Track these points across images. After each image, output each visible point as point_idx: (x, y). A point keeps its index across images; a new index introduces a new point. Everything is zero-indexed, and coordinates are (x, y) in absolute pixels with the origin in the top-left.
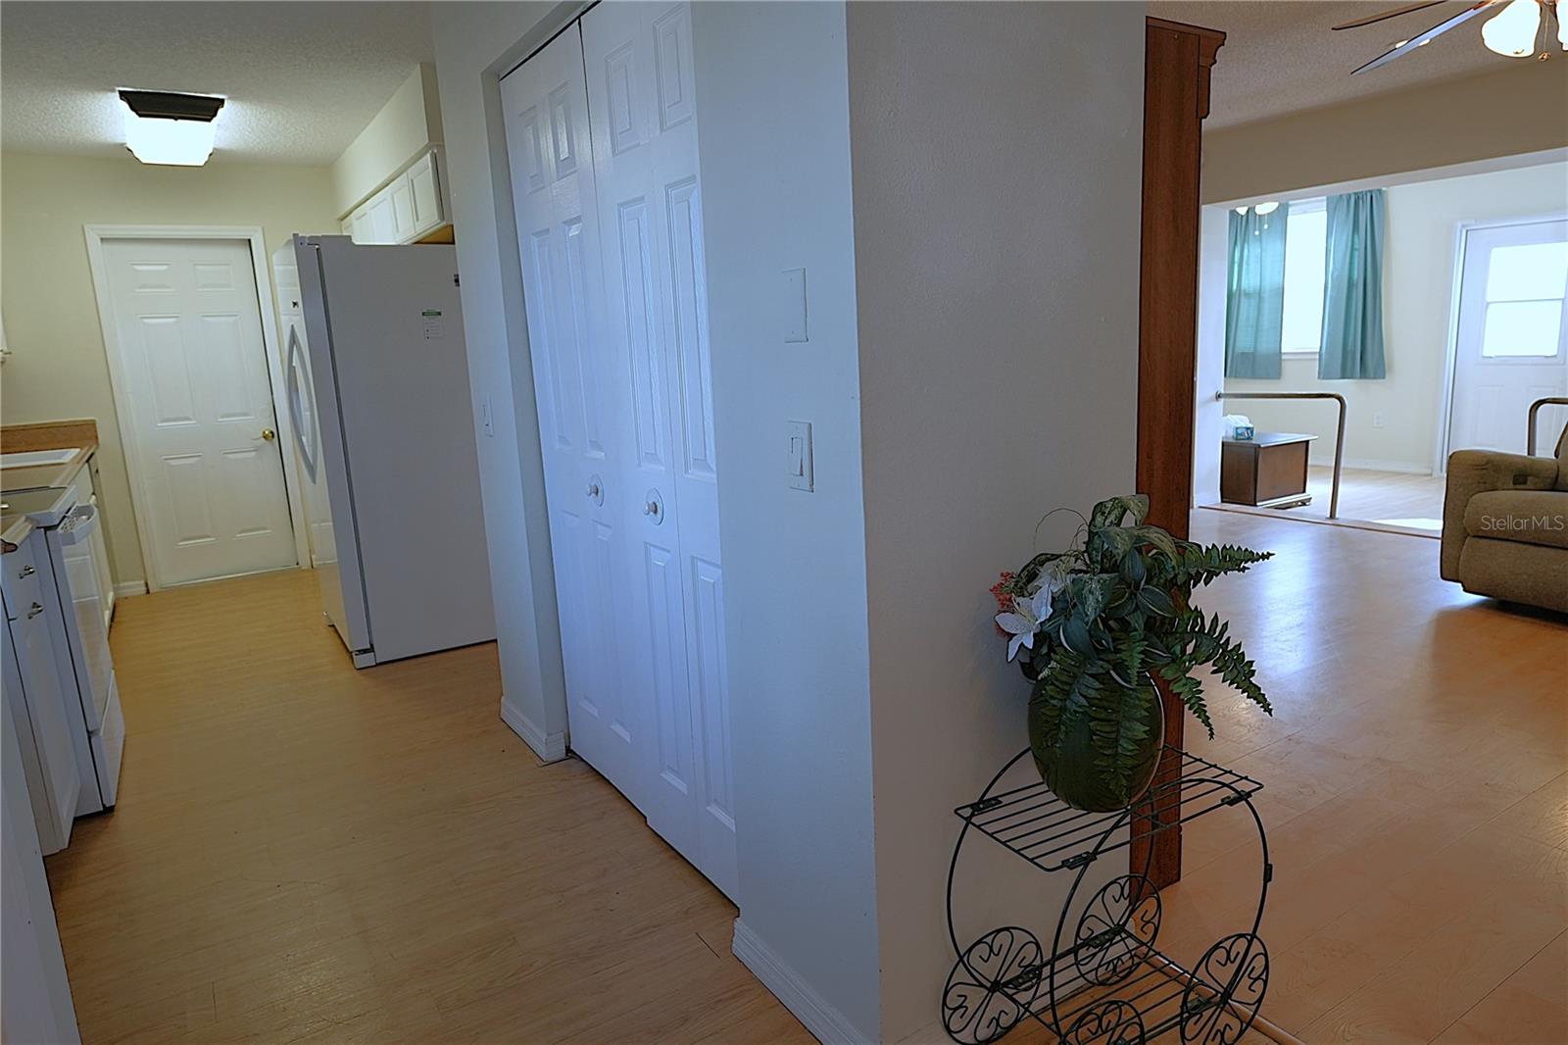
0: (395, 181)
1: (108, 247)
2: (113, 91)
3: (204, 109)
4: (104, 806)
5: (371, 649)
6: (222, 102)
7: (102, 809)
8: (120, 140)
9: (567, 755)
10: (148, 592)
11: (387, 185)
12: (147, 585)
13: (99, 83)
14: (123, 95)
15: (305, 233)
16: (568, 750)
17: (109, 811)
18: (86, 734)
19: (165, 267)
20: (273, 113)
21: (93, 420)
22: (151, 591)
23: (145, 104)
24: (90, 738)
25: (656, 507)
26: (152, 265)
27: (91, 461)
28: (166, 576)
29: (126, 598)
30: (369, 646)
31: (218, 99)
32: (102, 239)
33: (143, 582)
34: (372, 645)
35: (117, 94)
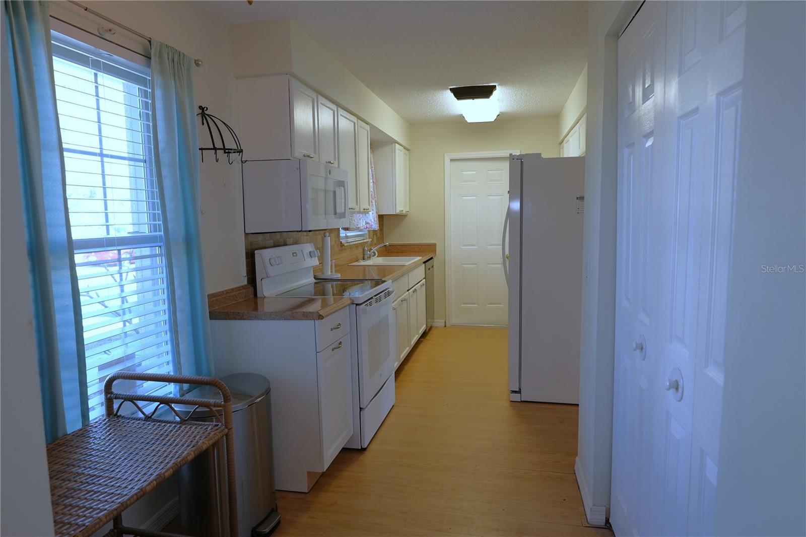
0: (581, 120)
1: (454, 163)
2: (448, 89)
3: (485, 92)
4: (361, 447)
5: (519, 392)
6: (495, 87)
7: (360, 448)
8: (460, 113)
9: (606, 525)
10: (445, 326)
11: (578, 122)
12: (445, 322)
13: (439, 85)
14: (451, 90)
15: (517, 153)
16: (607, 521)
17: (363, 450)
18: (359, 409)
19: (474, 172)
20: (522, 90)
21: (436, 243)
22: (447, 326)
23: (462, 93)
24: (360, 411)
25: (678, 385)
26: (470, 171)
27: (427, 263)
28: (454, 320)
29: (436, 327)
30: (518, 390)
31: (494, 86)
32: (451, 160)
33: (444, 321)
34: (520, 389)
35: (449, 91)
